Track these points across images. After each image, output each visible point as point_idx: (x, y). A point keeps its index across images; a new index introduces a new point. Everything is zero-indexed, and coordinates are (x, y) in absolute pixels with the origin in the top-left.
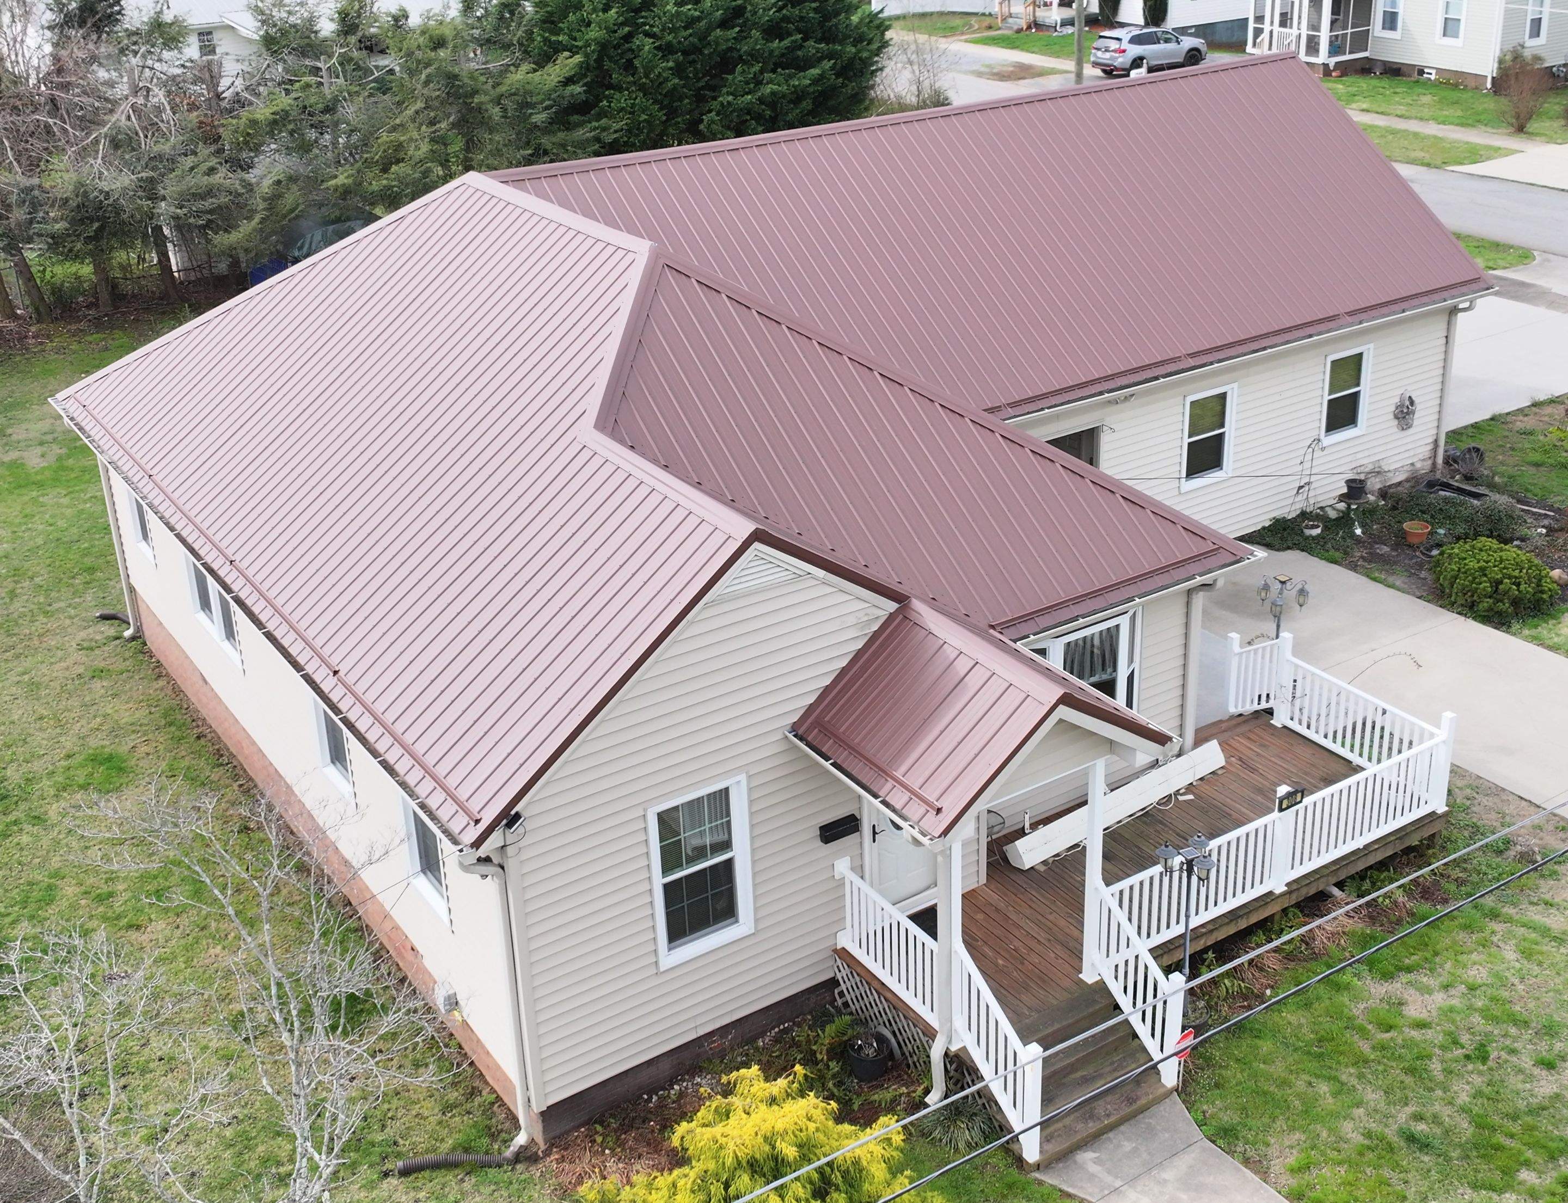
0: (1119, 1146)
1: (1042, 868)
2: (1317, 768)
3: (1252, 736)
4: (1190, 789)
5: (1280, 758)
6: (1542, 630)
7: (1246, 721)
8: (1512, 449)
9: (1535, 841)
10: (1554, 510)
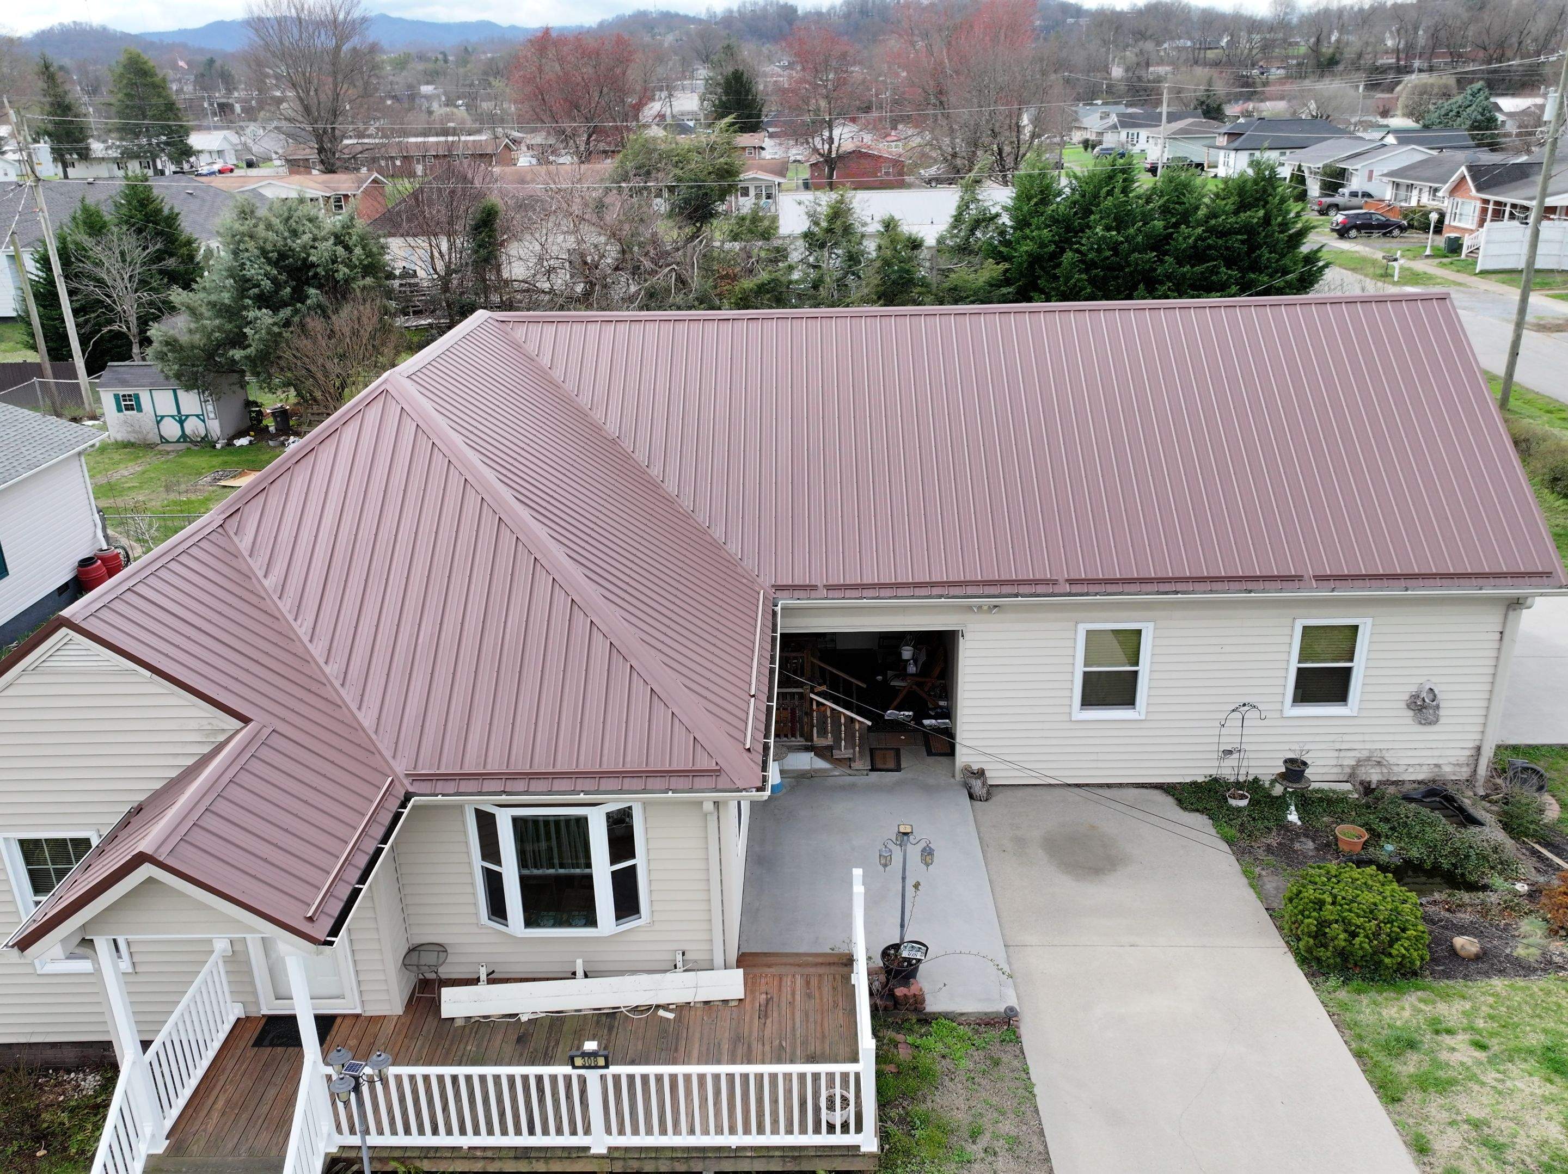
1: (459, 1023)
2: (823, 1042)
3: (814, 982)
4: (682, 1009)
5: (807, 1015)
6: (1365, 999)
7: (830, 964)
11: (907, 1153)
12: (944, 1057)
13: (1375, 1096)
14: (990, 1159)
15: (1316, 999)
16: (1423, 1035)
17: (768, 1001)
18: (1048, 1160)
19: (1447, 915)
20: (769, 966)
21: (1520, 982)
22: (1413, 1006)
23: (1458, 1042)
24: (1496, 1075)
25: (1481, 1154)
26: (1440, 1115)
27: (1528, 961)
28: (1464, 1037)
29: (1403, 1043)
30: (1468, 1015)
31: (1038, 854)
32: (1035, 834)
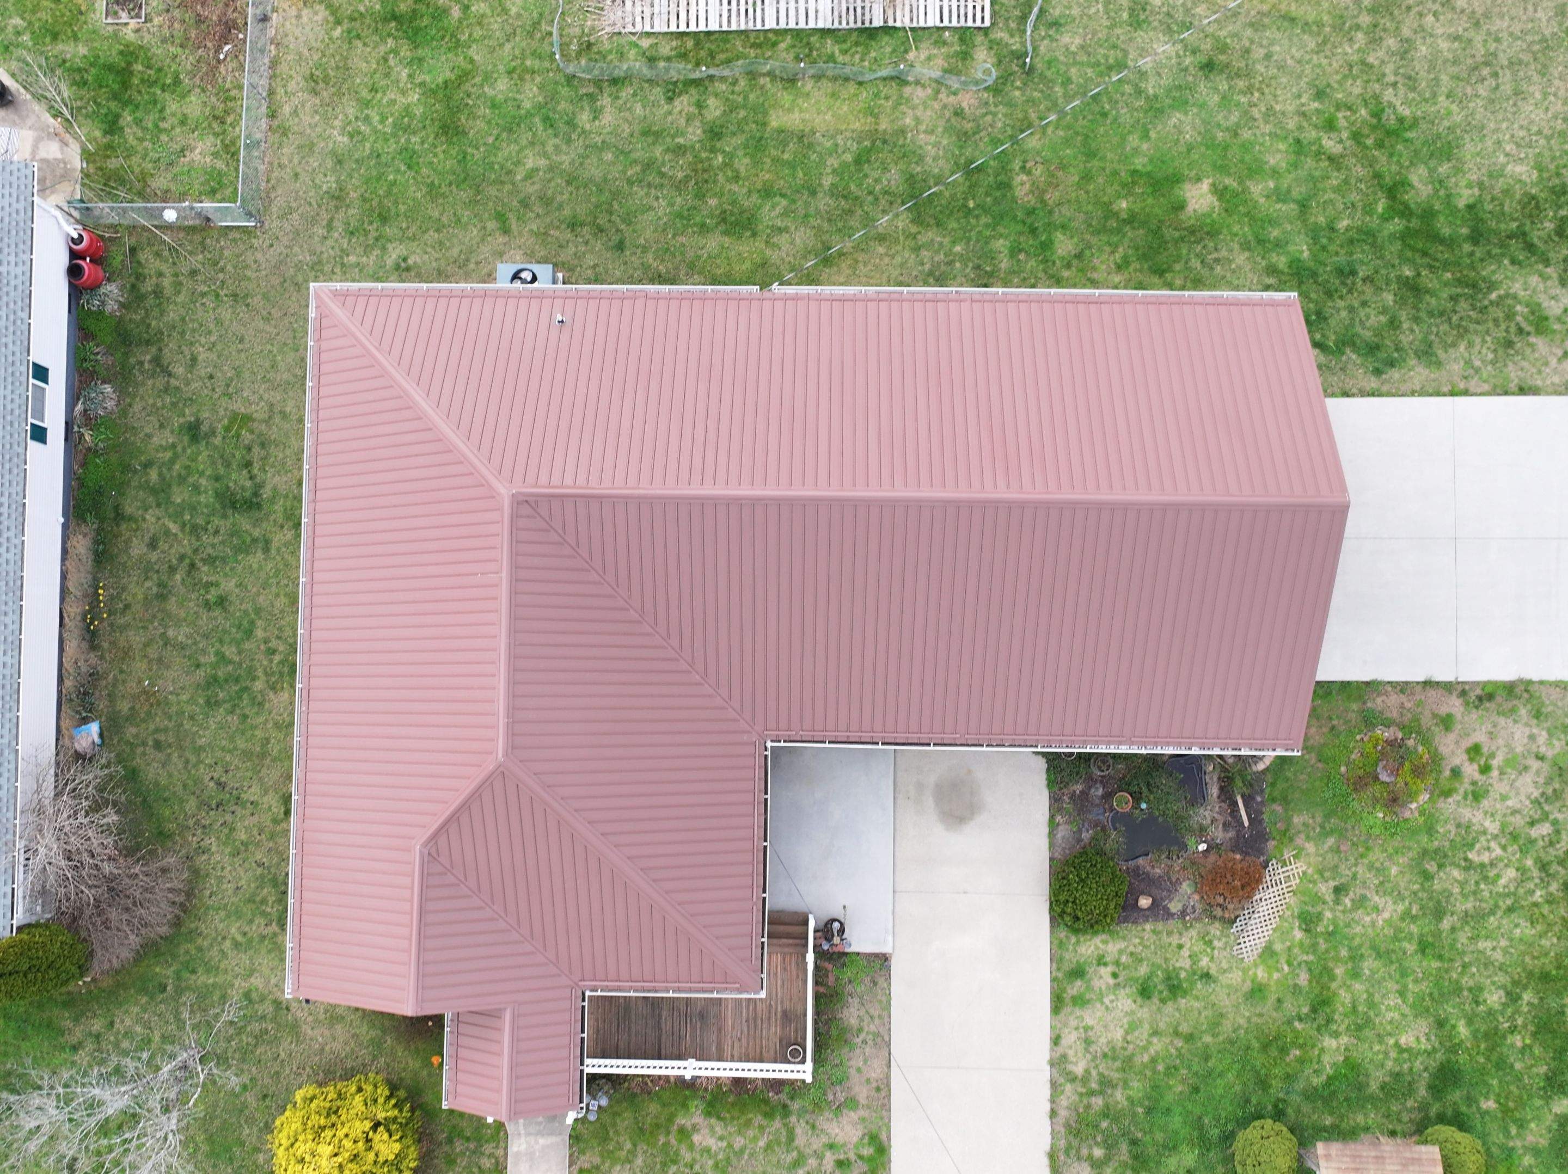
2: (791, 1002)
5: (784, 983)
6: (1073, 940)
7: (796, 945)
8: (1333, 728)
9: (856, 1089)
10: (1255, 820)
12: (850, 982)
13: (1049, 1009)
14: (863, 1046)
16: (1090, 968)
18: (889, 1045)
19: (1149, 869)
21: (1160, 926)
22: (1095, 945)
23: (1106, 972)
24: (1112, 997)
25: (1080, 1046)
26: (1073, 1023)
27: (1173, 910)
28: (1110, 969)
29: (1078, 973)
30: (1121, 952)
31: (929, 801)
32: (932, 779)
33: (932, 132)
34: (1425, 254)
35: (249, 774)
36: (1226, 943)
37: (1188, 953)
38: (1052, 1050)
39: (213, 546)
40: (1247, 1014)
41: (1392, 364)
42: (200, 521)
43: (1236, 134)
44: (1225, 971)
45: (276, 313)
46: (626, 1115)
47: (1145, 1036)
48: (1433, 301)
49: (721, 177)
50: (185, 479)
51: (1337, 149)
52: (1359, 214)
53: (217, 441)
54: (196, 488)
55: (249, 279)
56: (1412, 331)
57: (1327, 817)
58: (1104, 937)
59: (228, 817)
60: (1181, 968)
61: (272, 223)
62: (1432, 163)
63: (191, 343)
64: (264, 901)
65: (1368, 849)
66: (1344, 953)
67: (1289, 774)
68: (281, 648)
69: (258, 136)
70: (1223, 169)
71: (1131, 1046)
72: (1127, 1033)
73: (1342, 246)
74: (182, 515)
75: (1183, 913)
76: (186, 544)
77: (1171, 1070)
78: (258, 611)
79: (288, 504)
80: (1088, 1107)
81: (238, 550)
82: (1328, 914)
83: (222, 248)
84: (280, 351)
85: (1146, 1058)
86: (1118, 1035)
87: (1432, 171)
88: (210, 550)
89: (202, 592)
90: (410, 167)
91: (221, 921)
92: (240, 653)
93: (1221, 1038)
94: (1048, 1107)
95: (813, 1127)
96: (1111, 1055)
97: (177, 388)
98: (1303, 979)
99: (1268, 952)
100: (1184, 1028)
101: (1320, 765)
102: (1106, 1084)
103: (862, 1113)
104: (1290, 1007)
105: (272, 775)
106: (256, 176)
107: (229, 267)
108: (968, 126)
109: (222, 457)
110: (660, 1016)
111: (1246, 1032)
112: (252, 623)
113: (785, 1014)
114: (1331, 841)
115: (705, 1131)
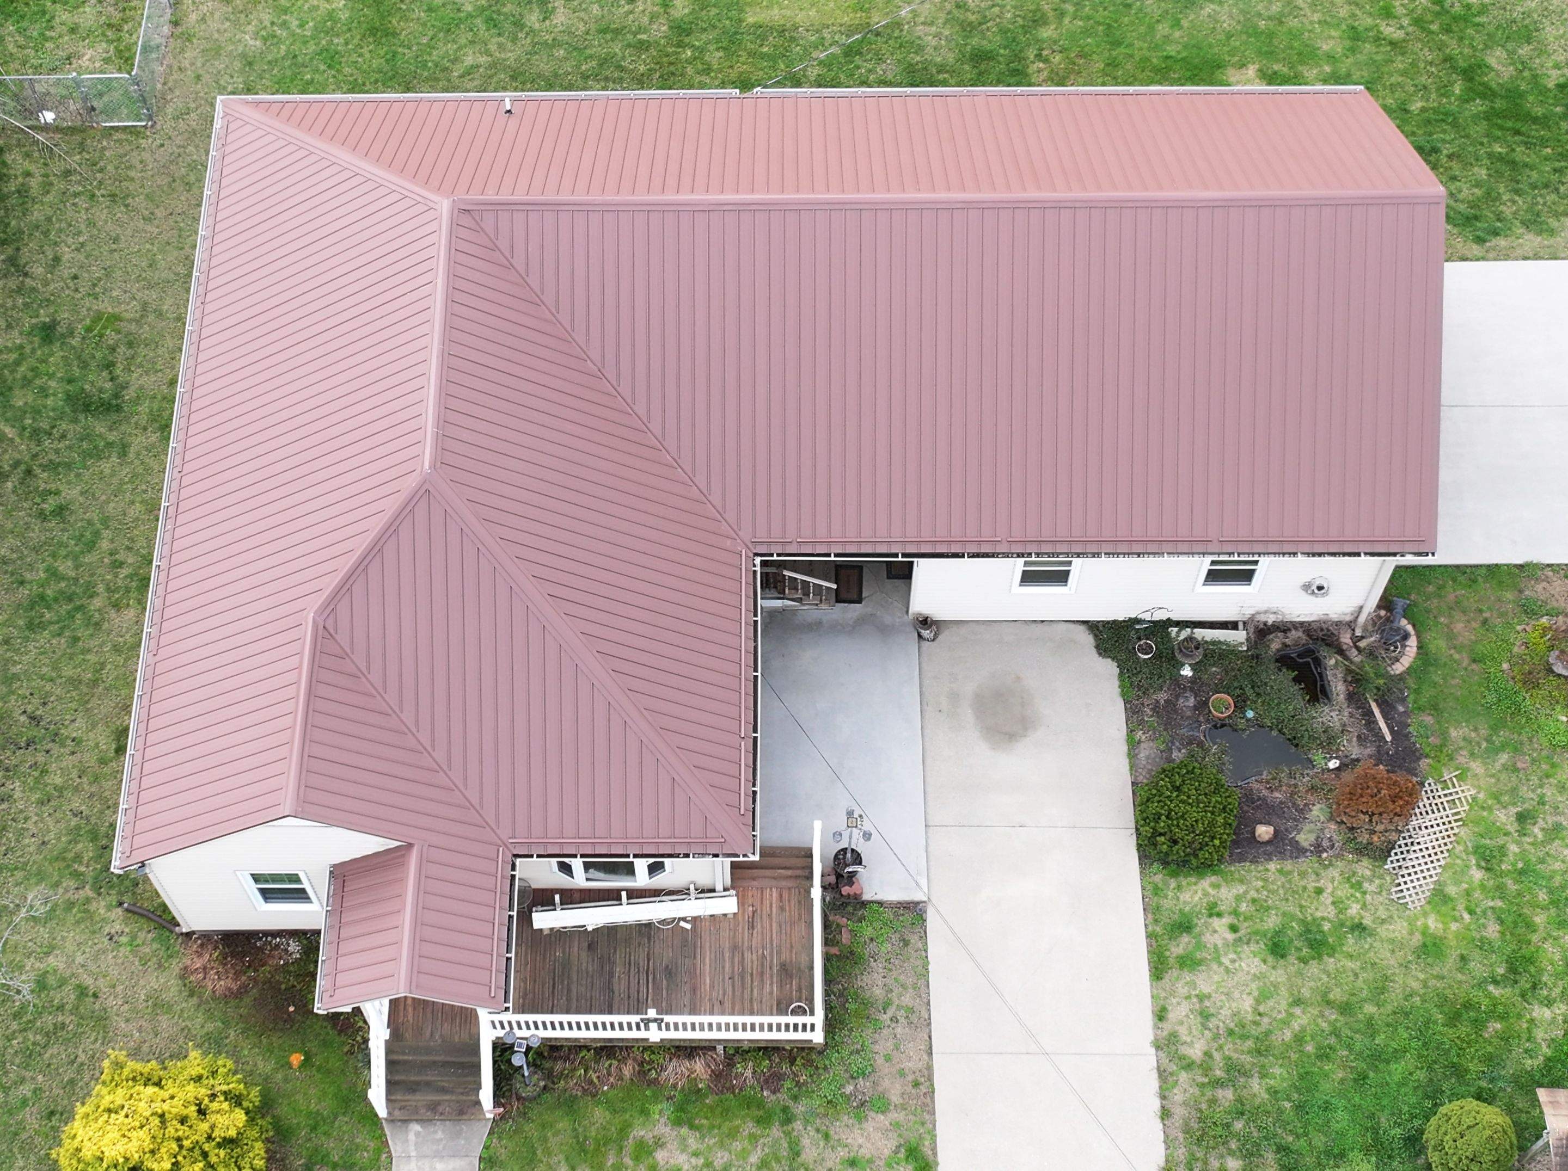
0: (436, 1132)
1: (547, 932)
2: (791, 951)
3: (785, 895)
4: (695, 920)
5: (780, 927)
6: (1173, 883)
7: (797, 877)
8: (1485, 622)
9: (886, 1083)
10: (1400, 734)
11: (841, 1022)
12: (872, 939)
13: (1147, 973)
14: (893, 1025)
15: (1139, 881)
16: (1199, 919)
17: (754, 912)
18: (929, 1024)
19: (1265, 793)
20: (754, 879)
21: (1288, 865)
22: (1203, 890)
23: (1221, 924)
24: (1232, 956)
25: (1195, 1021)
26: (1182, 990)
27: (1305, 844)
28: (1226, 920)
29: (1183, 926)
30: (1238, 898)
31: (968, 714)
32: (969, 689)
33: (932, 23)
34: (1517, 132)
35: (73, 705)
36: (1381, 886)
37: (1330, 900)
38: (1156, 1027)
39: (57, 451)
40: (1422, 976)
41: (1496, 233)
42: (45, 425)
43: (1281, 23)
44: (1383, 921)
45: (160, 213)
46: (560, 1126)
47: (1284, 1005)
48: (1534, 174)
49: (690, 70)
50: (30, 382)
51: (1399, 35)
52: (1433, 96)
53: (75, 342)
54: (44, 392)
55: (132, 179)
56: (1514, 202)
57: (1495, 729)
58: (1214, 878)
59: (41, 758)
60: (1323, 919)
61: (165, 123)
62: (1509, 46)
63: (56, 243)
64: (78, 858)
65: (1553, 766)
66: (1543, 896)
67: (1437, 679)
68: (130, 561)
69: (157, 40)
70: (1270, 54)
71: (1266, 1020)
72: (1258, 1002)
73: (1418, 127)
74: (22, 419)
75: (1318, 849)
76: (24, 448)
77: (1324, 1055)
78: (105, 521)
79: (155, 406)
80: (1213, 1101)
81: (86, 455)
82: (1514, 848)
83: (104, 149)
84: (161, 251)
85: (1288, 1036)
86: (1247, 1005)
87: (1511, 53)
88: (52, 456)
89: (38, 500)
90: (330, 67)
91: (18, 884)
92: (77, 567)
93: (1389, 1008)
94: (1156, 1103)
95: (827, 1137)
96: (1237, 1032)
97: (33, 289)
98: (1492, 930)
99: (1439, 897)
100: (1336, 995)
101: (1474, 666)
102: (1235, 1071)
103: (894, 1115)
104: (1478, 968)
105: (104, 706)
106: (153, 79)
107: (110, 168)
108: (972, 18)
109: (79, 357)
110: (611, 974)
111: (1424, 1001)
112: (97, 534)
113: (784, 968)
114: (1504, 758)
115: (673, 1145)
